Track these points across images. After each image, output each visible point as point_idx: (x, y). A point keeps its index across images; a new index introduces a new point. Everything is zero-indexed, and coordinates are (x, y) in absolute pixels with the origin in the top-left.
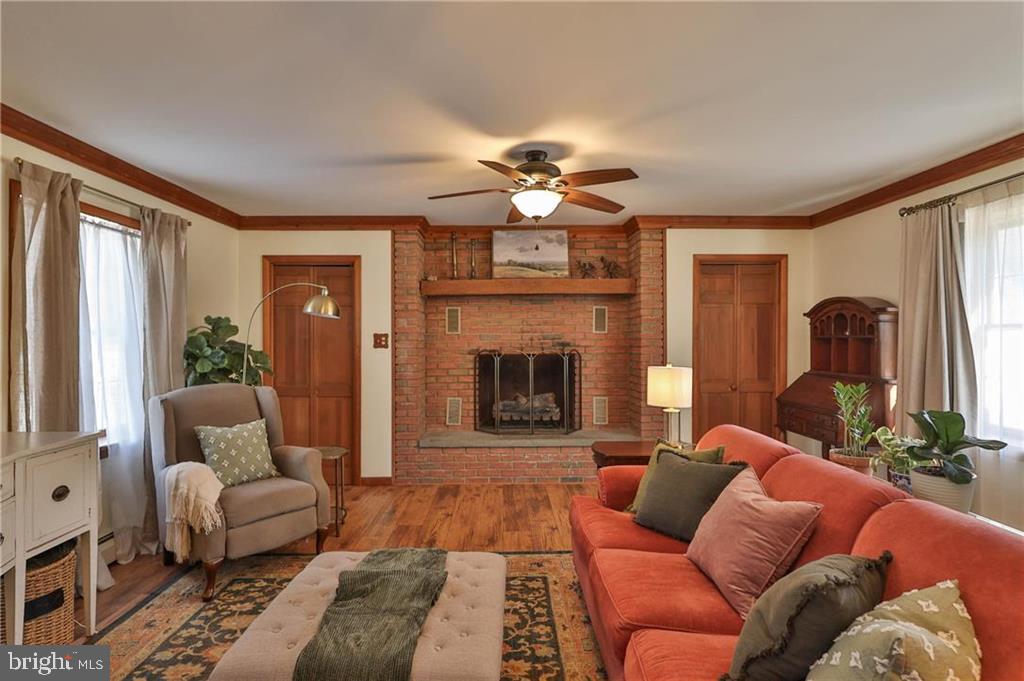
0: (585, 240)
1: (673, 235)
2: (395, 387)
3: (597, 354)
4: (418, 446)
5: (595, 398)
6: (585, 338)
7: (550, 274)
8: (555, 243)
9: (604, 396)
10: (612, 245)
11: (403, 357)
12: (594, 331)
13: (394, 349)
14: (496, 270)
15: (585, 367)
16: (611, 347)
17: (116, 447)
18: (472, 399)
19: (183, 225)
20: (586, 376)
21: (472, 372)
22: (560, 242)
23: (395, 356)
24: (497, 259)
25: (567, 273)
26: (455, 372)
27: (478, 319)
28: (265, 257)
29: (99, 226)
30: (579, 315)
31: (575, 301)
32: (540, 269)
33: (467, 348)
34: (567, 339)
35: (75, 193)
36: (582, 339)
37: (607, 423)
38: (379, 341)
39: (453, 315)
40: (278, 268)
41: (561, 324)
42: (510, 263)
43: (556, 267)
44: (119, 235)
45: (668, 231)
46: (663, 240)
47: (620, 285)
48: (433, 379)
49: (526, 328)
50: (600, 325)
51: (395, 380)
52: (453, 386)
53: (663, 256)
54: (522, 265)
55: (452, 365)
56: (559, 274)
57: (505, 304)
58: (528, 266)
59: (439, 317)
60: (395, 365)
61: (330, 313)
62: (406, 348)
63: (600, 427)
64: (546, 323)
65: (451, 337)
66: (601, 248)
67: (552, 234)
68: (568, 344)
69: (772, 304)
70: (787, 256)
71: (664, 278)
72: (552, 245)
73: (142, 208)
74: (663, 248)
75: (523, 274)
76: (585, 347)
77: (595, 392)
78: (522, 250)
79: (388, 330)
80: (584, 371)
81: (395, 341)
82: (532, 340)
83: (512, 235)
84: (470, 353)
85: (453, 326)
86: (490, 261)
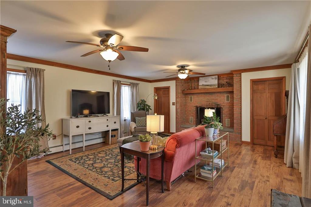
0: (223, 77)
1: (243, 75)
2: (176, 114)
3: (227, 108)
4: (180, 127)
5: (226, 119)
6: (223, 103)
7: (213, 87)
8: (214, 79)
9: (229, 119)
10: (231, 78)
11: (178, 107)
12: (226, 101)
13: (176, 105)
14: (199, 87)
15: (223, 111)
16: (231, 106)
17: (127, 120)
18: (195, 118)
19: (137, 84)
20: (224, 113)
21: (195, 111)
22: (216, 79)
23: (176, 107)
24: (200, 84)
25: (217, 87)
26: (191, 111)
27: (197, 99)
28: (154, 88)
29: (125, 86)
30: (222, 97)
31: (221, 93)
32: (210, 86)
33: (194, 106)
34: (218, 104)
35: (120, 82)
36: (223, 104)
37: (230, 126)
38: (173, 104)
39: (191, 98)
40: (157, 90)
41: (217, 99)
42: (203, 85)
43: (214, 85)
44: (128, 87)
45: (242, 73)
46: (241, 76)
47: (230, 89)
48: (187, 113)
49: (208, 101)
50: (228, 100)
51: (176, 112)
52: (191, 114)
53: (241, 80)
54: (206, 85)
55: (191, 109)
56: (215, 87)
57: (203, 95)
58: (207, 85)
59: (188, 98)
60: (176, 109)
61: (156, 99)
62: (178, 105)
63: (228, 127)
64: (213, 99)
65: (191, 103)
66: (228, 79)
67: (213, 77)
68: (219, 105)
69: (281, 92)
70: (285, 77)
71: (241, 87)
72: (213, 80)
73: (131, 83)
74: (241, 78)
75: (206, 88)
76: (224, 105)
77: (226, 117)
78: (206, 82)
79: (175, 102)
80: (223, 112)
81: (176, 104)
82: (209, 103)
83: (204, 78)
84: (195, 107)
85: (191, 100)
86: (198, 85)
